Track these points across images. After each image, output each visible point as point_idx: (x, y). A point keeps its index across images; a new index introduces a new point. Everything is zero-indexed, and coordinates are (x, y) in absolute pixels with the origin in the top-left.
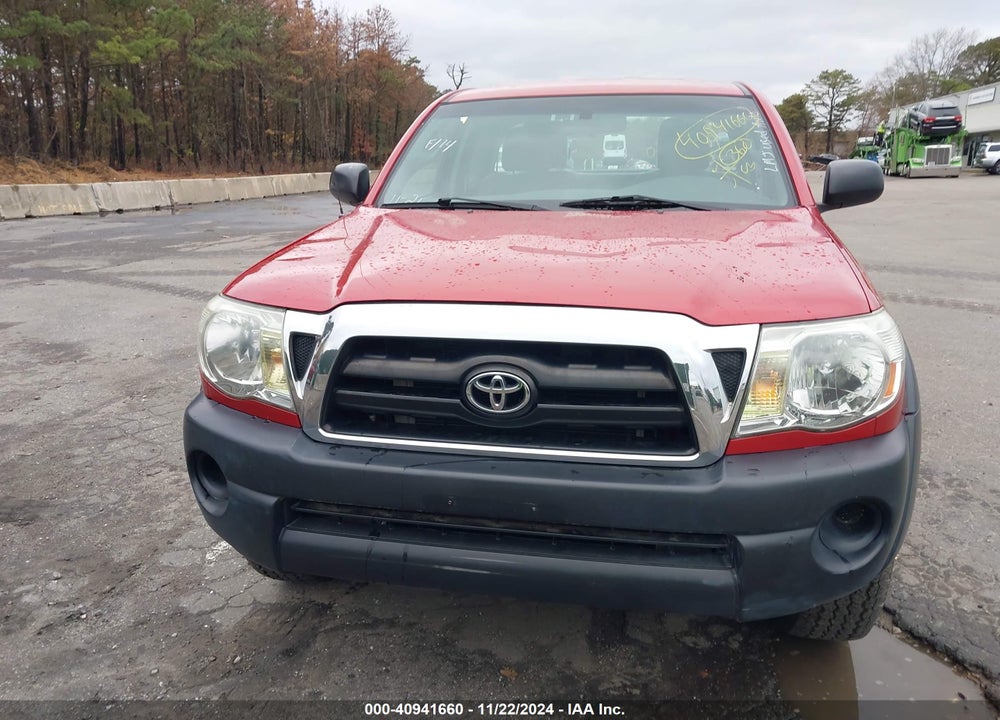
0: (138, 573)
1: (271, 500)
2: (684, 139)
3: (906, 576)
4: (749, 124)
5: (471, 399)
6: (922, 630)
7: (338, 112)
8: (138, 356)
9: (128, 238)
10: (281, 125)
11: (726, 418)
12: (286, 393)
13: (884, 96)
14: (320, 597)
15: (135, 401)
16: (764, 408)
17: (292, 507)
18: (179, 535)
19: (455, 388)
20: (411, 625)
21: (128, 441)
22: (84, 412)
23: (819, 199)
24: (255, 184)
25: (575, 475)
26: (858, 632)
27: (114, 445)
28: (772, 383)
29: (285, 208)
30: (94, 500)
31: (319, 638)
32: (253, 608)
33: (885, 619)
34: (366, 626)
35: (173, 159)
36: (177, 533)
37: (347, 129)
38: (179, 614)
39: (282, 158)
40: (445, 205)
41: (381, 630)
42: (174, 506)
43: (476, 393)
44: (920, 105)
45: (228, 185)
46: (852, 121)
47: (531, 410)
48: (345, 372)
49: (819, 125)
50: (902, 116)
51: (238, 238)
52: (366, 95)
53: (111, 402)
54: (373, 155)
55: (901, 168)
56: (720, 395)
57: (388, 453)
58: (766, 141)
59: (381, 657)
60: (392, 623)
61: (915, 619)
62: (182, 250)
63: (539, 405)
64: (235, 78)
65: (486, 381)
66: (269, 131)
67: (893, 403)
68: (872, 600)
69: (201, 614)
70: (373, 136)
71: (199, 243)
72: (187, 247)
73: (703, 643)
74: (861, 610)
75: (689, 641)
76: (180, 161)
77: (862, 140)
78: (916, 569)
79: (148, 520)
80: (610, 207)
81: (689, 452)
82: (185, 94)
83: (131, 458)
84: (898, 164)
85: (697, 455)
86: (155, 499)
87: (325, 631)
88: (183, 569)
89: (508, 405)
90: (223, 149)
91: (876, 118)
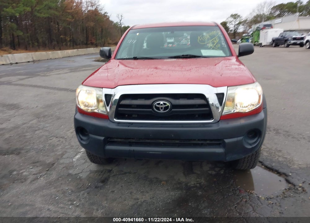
0: (55, 165)
1: (102, 138)
2: (200, 38)
3: (264, 154)
4: (217, 34)
5: (155, 109)
6: (269, 166)
7: (83, 30)
8: (37, 107)
9: (23, 71)
10: (65, 34)
11: (220, 111)
12: (105, 110)
13: (250, 21)
14: (108, 168)
15: (39, 120)
16: (229, 108)
17: (108, 140)
18: (64, 155)
19: (150, 106)
20: (135, 173)
21: (41, 131)
22: (25, 123)
23: (237, 54)
24: (59, 53)
25: (182, 127)
26: (253, 167)
27: (37, 132)
28: (230, 101)
29: (70, 61)
30: (36, 147)
31: (111, 178)
32: (90, 172)
33: (260, 164)
34: (123, 174)
35: (31, 46)
36: (63, 155)
37: (87, 35)
38: (69, 175)
39: (66, 45)
40: (135, 58)
41: (127, 174)
42: (60, 147)
43: (156, 107)
44: (261, 24)
45: (51, 54)
46: (241, 29)
47: (170, 111)
48: (121, 103)
49: (231, 30)
50: (255, 28)
51: (58, 71)
52: (92, 24)
53: (32, 120)
54: (95, 43)
55: (256, 43)
56: (218, 105)
57: (133, 124)
58: (222, 39)
59: (129, 181)
60: (130, 173)
61: (267, 163)
62: (41, 75)
63: (173, 110)
64: (49, 19)
65: (159, 104)
66: (62, 36)
67: (260, 106)
68: (257, 157)
69: (76, 174)
70: (95, 37)
71: (46, 72)
72: (42, 74)
73: (214, 173)
74: (254, 160)
75: (210, 172)
76: (33, 47)
77: (244, 35)
78: (267, 152)
79: (53, 151)
80: (181, 58)
81: (211, 119)
82: (33, 25)
83: (43, 135)
84: (255, 42)
85: (213, 120)
86: (54, 146)
87: (112, 176)
88: (68, 163)
89: (164, 110)
90: (47, 42)
91: (248, 28)
